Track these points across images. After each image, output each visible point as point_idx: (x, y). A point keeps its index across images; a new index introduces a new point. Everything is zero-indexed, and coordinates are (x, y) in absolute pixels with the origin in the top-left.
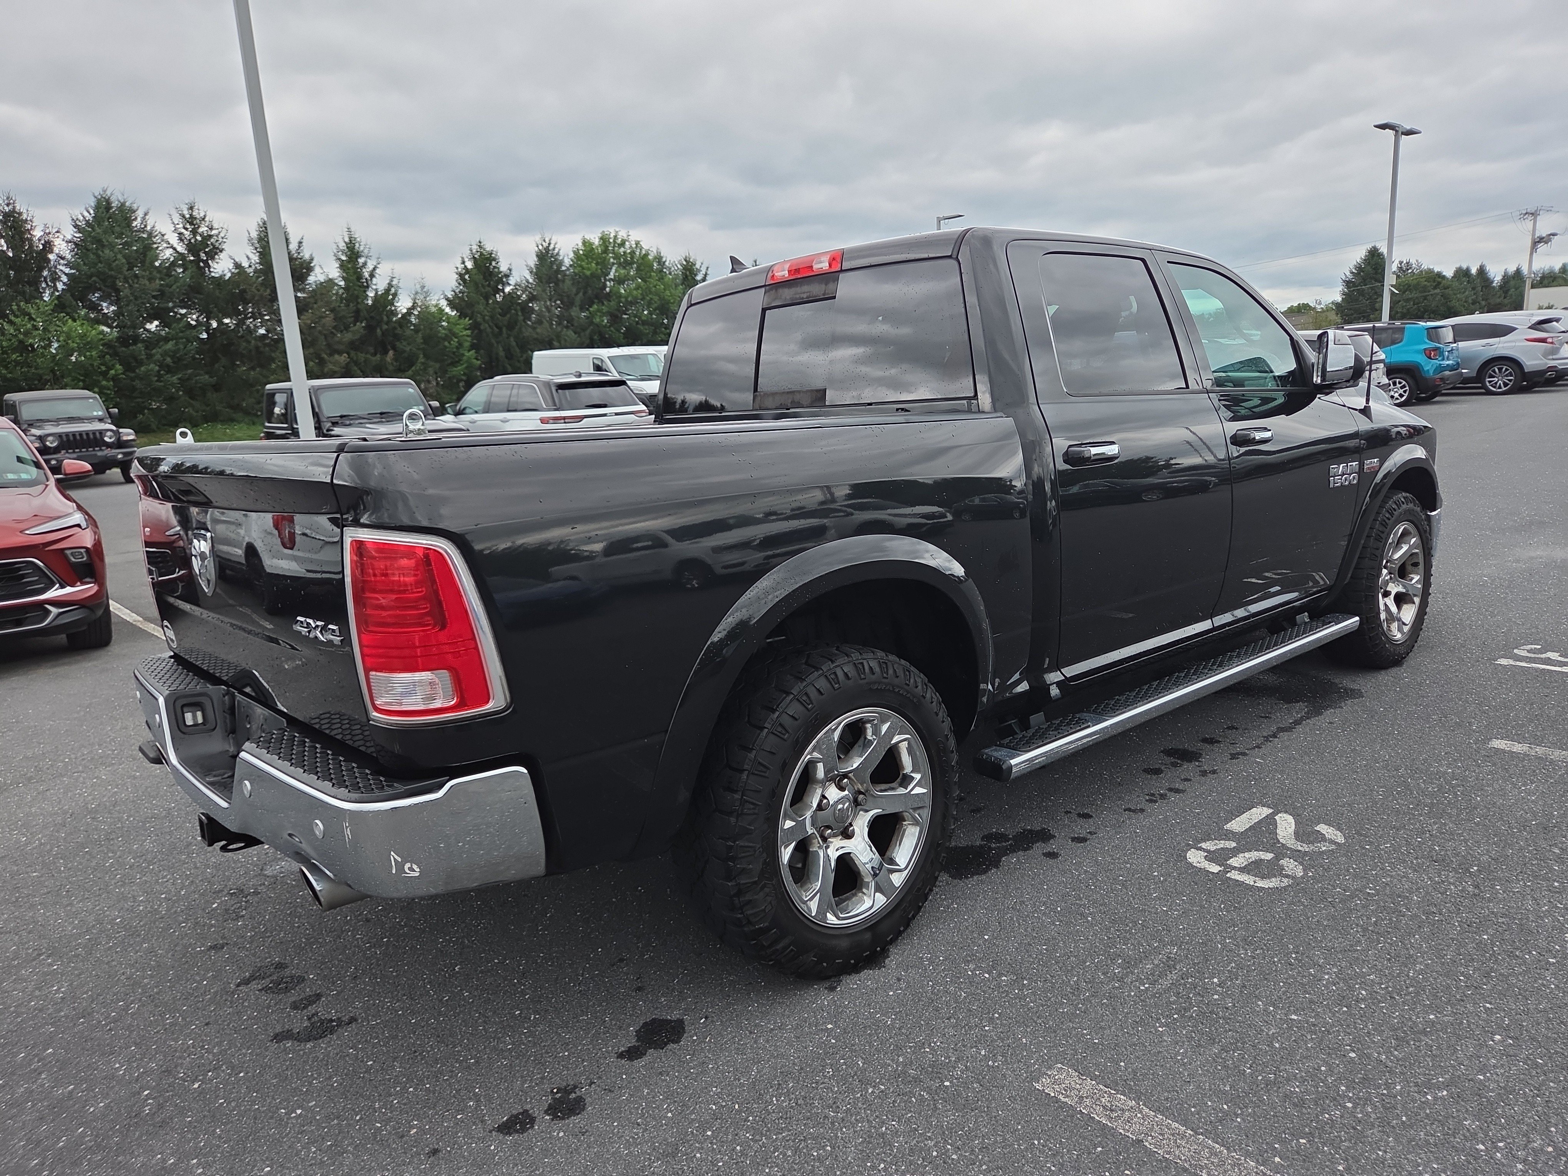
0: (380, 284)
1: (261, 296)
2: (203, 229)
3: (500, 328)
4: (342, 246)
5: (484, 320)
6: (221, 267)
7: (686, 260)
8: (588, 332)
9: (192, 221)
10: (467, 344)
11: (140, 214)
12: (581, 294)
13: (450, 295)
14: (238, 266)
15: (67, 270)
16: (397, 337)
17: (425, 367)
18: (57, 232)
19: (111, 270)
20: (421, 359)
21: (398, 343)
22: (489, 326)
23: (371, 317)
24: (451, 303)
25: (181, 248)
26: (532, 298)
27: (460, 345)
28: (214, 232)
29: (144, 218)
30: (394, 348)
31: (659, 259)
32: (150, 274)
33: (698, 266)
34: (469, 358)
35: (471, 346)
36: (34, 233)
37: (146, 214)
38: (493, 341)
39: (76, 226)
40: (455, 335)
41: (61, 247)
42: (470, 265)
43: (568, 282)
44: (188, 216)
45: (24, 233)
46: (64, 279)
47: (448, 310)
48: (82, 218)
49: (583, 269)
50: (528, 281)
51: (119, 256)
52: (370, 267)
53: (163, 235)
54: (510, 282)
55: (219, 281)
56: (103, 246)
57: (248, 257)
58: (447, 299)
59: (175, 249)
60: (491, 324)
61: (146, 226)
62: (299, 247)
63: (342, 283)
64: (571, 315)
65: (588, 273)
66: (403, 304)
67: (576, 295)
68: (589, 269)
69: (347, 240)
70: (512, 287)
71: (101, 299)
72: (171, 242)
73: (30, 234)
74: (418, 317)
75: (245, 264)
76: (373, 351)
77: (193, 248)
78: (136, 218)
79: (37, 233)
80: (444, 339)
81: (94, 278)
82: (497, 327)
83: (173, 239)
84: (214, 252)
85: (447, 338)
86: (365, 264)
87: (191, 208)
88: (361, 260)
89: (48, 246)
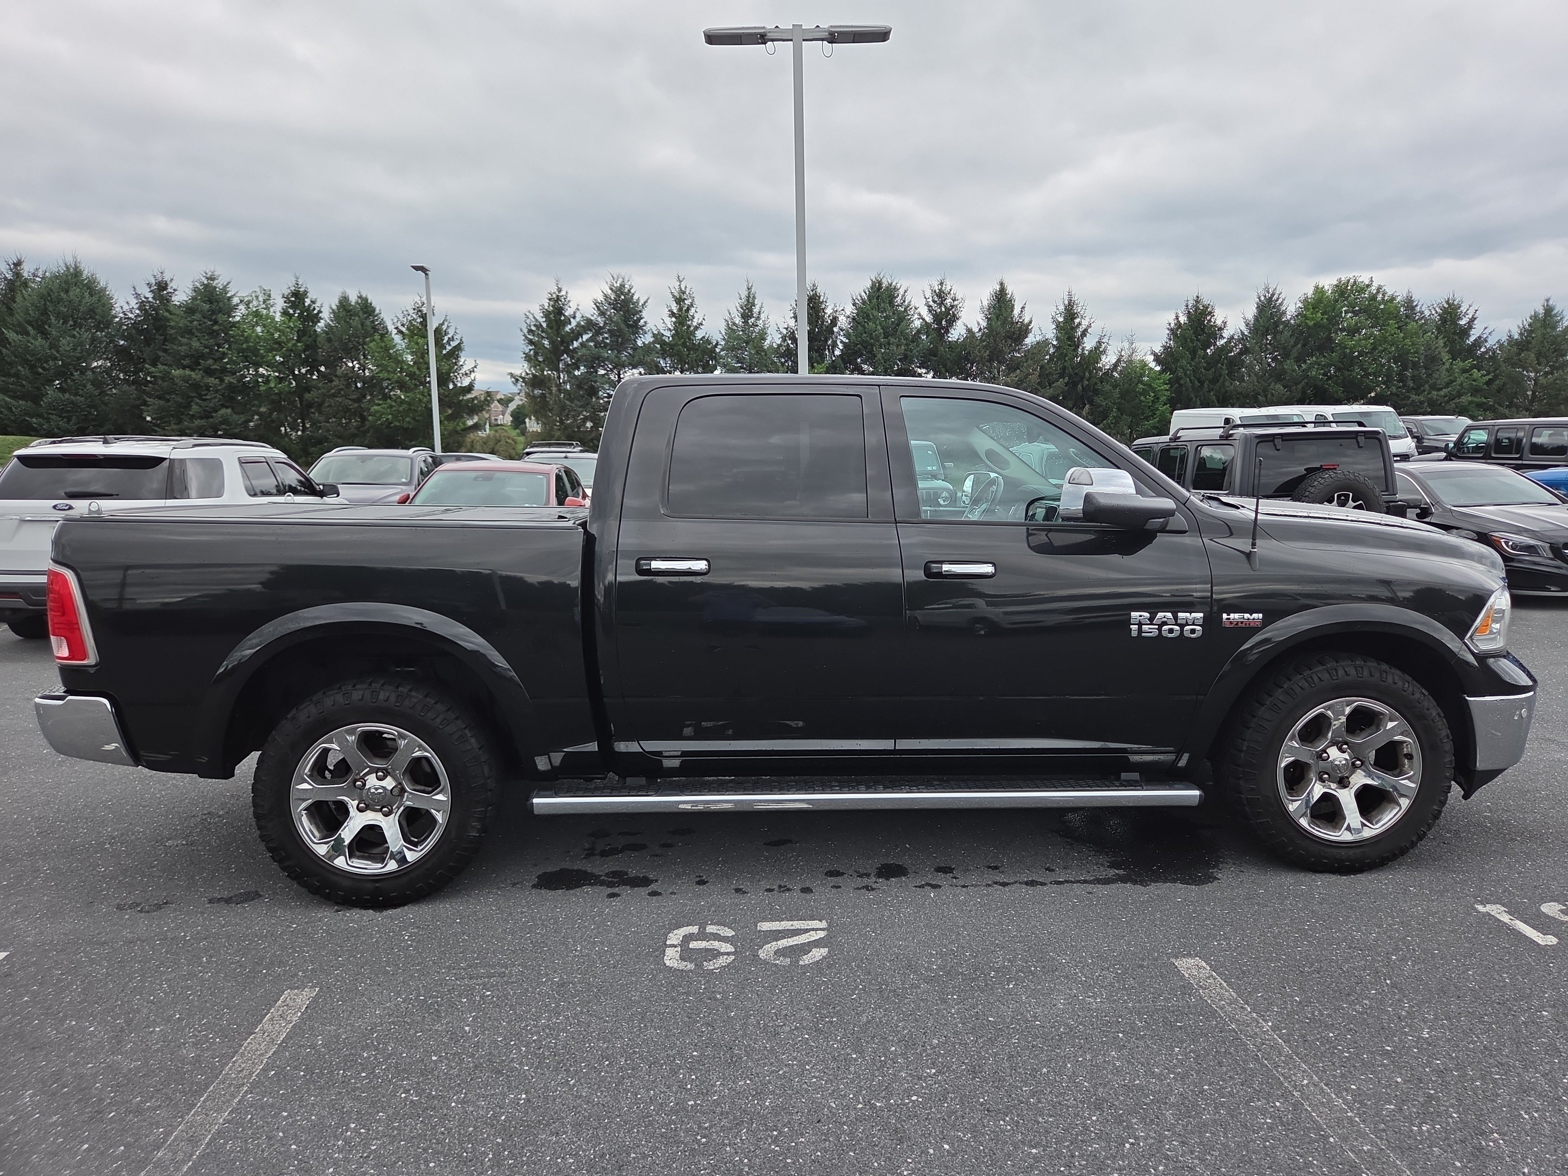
0: (1089, 344)
1: (981, 357)
2: (948, 301)
3: (1202, 383)
4: (1062, 308)
5: (1186, 374)
6: (957, 333)
7: (1447, 302)
8: (1300, 386)
9: (941, 296)
10: (1164, 398)
11: (901, 291)
12: (1299, 346)
13: (1158, 349)
14: (969, 331)
15: (845, 340)
16: (1096, 392)
17: (1117, 420)
18: (843, 310)
19: (872, 338)
20: (1114, 413)
21: (1095, 398)
22: (1190, 380)
23: (1076, 374)
24: (1157, 359)
25: (929, 319)
26: (1245, 351)
27: (1157, 398)
28: (956, 303)
29: (904, 295)
30: (1091, 403)
31: (1409, 304)
32: (899, 341)
33: (1463, 309)
34: (1163, 412)
35: (1168, 400)
36: (826, 311)
37: (905, 292)
38: (1192, 395)
39: (854, 305)
40: (1153, 390)
41: (843, 322)
42: (1183, 319)
43: (1287, 333)
44: (937, 291)
45: (819, 312)
46: (841, 346)
47: (1152, 365)
48: (859, 298)
49: (1307, 319)
50: (1242, 333)
51: (879, 327)
52: (1084, 326)
53: (916, 309)
54: (1224, 335)
55: (952, 346)
56: (869, 320)
57: (978, 323)
58: (1155, 355)
59: (923, 319)
60: (1192, 378)
61: (904, 301)
62: (1022, 311)
63: (1055, 343)
64: (1284, 368)
65: (1311, 323)
66: (1108, 360)
67: (1293, 347)
68: (1313, 319)
69: (1066, 302)
70: (1225, 340)
71: (864, 362)
72: (922, 314)
73: (824, 312)
74: (1121, 373)
75: (975, 329)
76: (1071, 405)
77: (937, 318)
78: (898, 295)
79: (829, 311)
80: (1141, 394)
81: (859, 346)
82: (1199, 382)
83: (924, 311)
84: (953, 319)
85: (1144, 393)
86: (1080, 324)
87: (941, 284)
88: (1077, 321)
89: (834, 321)
